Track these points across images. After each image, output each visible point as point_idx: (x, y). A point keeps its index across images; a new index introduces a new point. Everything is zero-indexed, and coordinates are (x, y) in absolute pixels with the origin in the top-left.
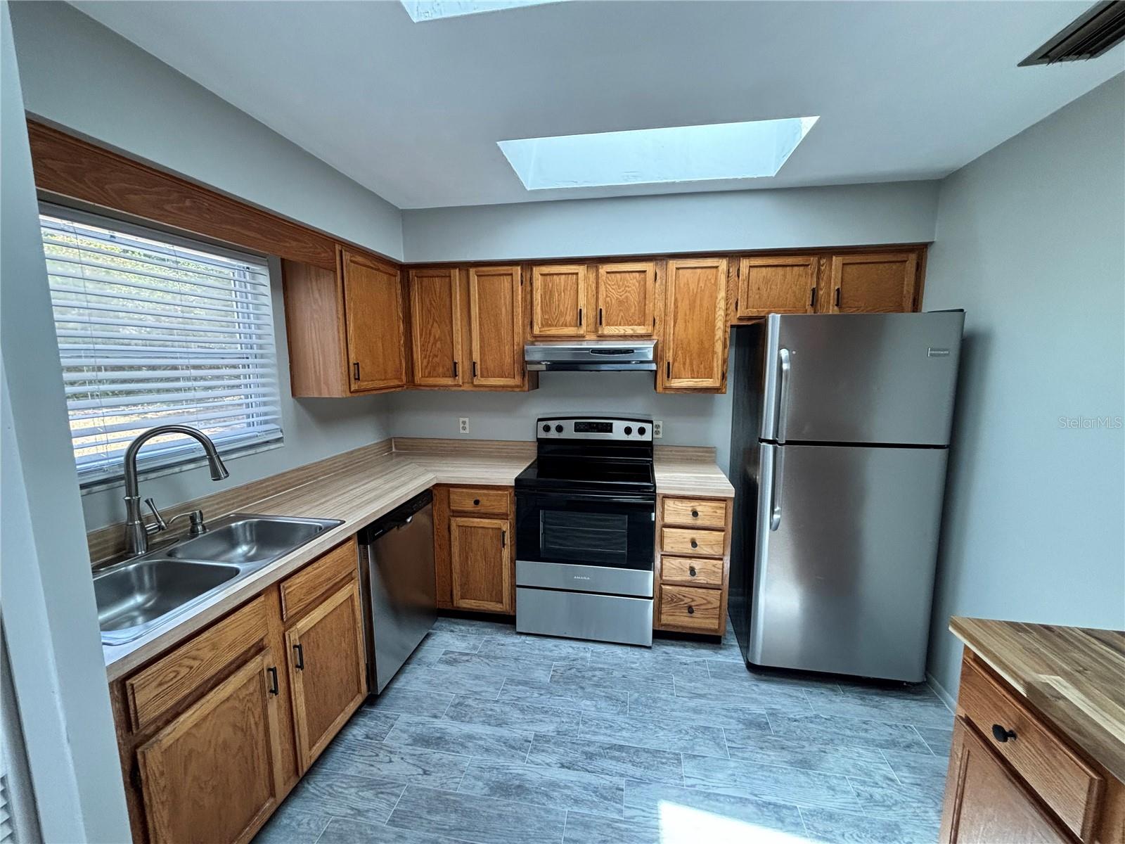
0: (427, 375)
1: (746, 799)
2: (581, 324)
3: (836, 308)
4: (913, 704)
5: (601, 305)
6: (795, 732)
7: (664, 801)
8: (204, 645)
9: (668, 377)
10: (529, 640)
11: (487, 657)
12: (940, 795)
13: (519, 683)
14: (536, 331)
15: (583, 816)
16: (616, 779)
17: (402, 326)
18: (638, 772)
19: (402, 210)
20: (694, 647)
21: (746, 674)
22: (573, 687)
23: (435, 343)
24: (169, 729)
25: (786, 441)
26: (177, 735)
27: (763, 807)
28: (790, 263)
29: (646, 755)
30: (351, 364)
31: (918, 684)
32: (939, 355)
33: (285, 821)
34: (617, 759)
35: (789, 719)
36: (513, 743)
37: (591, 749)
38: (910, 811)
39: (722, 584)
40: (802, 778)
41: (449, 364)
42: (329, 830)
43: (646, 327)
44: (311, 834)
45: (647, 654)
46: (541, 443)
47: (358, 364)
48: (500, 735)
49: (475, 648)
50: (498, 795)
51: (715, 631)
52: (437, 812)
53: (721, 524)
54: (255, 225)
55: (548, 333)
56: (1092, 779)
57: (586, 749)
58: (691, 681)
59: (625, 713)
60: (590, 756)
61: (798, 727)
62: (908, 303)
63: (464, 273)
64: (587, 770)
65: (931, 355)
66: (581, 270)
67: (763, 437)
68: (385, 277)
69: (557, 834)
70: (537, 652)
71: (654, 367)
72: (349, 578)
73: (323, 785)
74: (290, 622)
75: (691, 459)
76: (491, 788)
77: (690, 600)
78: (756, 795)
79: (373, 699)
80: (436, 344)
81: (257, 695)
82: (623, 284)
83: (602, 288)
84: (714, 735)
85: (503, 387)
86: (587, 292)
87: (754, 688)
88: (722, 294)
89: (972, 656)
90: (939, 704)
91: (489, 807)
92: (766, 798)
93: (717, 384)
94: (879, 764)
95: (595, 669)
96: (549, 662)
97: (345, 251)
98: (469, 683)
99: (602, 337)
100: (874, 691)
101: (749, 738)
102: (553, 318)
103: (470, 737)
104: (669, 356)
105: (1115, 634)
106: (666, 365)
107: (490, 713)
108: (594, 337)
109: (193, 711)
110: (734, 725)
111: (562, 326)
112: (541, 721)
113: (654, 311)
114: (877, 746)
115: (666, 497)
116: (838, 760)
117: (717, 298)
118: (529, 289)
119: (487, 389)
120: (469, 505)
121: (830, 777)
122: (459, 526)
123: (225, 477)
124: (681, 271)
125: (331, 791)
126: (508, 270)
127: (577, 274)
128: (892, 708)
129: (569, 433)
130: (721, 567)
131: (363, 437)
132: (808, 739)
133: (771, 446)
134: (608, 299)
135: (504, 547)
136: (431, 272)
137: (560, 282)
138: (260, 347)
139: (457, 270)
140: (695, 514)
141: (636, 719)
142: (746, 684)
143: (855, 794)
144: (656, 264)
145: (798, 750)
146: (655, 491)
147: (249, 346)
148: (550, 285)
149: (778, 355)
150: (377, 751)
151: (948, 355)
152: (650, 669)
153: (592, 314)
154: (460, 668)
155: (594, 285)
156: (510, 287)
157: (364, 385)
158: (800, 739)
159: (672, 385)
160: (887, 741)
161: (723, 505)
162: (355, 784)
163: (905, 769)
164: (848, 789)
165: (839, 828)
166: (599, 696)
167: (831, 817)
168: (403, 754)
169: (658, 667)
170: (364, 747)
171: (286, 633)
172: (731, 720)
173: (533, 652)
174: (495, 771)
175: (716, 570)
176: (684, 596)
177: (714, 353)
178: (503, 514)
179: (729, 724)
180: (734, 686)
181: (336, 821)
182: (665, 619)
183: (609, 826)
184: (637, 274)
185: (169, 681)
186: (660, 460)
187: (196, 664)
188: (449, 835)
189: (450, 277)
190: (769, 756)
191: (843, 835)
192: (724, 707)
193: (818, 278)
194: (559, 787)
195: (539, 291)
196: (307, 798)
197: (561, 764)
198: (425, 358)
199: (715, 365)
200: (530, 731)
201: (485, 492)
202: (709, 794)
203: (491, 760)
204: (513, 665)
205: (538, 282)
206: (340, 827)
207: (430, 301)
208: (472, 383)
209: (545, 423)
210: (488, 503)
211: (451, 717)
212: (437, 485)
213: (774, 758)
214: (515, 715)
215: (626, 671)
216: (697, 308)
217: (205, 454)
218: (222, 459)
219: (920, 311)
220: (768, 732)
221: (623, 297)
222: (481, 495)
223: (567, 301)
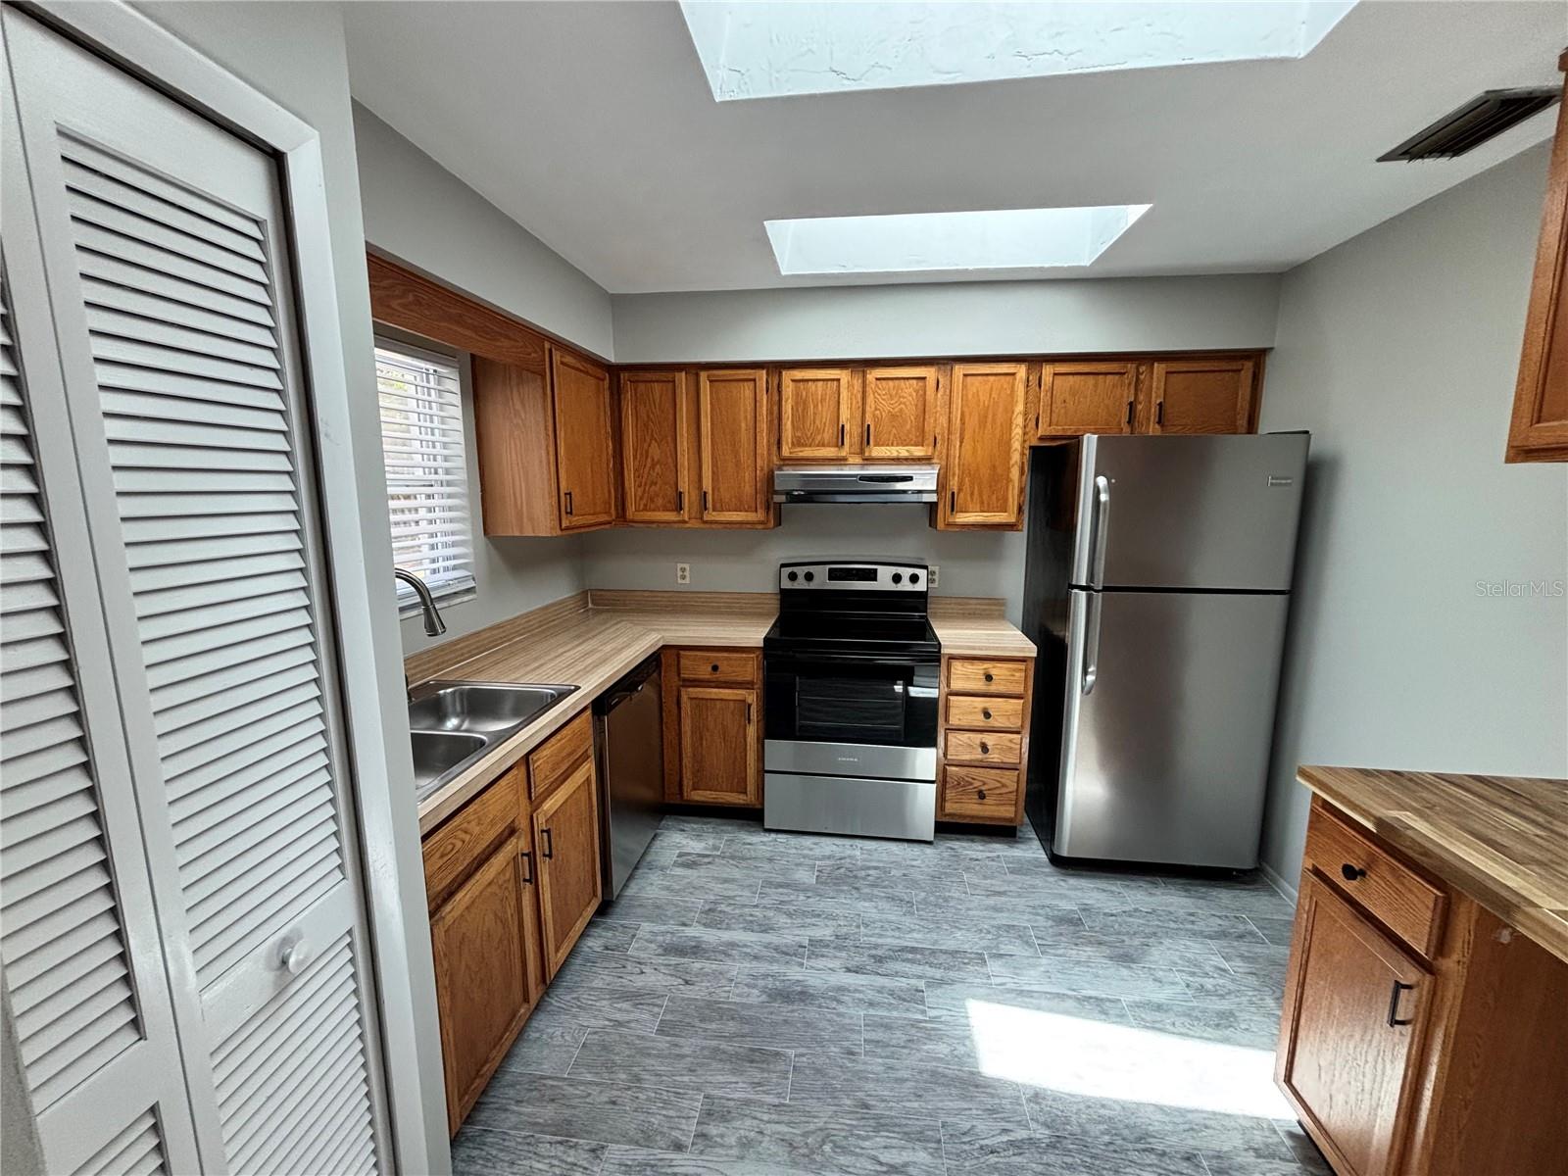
0: (642, 507)
1: (1064, 995)
2: (843, 443)
3: (1157, 426)
4: (1244, 894)
5: (869, 420)
6: (1113, 927)
7: (971, 1000)
8: (473, 817)
9: (952, 510)
10: (782, 838)
11: (733, 857)
12: (1279, 983)
13: (780, 885)
14: (786, 451)
15: (882, 1017)
16: (913, 982)
17: (610, 444)
18: (938, 974)
19: (612, 294)
20: (984, 841)
21: (1049, 869)
22: (845, 888)
23: (653, 467)
24: (448, 907)
25: (1104, 587)
26: (456, 914)
27: (1084, 1001)
28: (1103, 371)
29: (945, 956)
30: (562, 494)
31: (1250, 870)
32: (1280, 484)
33: (534, 1035)
34: (912, 961)
35: (1105, 914)
36: (784, 949)
37: (879, 952)
38: (1244, 999)
39: (1020, 763)
40: (1125, 972)
41: (670, 492)
42: (588, 1042)
43: (924, 448)
44: (569, 1046)
45: (928, 850)
46: (785, 595)
47: (570, 494)
48: (768, 941)
49: (716, 848)
50: (779, 1001)
51: (1011, 820)
52: (711, 1021)
53: (1019, 689)
54: (470, 321)
55: (801, 454)
56: (1437, 897)
57: (874, 952)
58: (985, 877)
59: (913, 914)
60: (879, 960)
61: (1116, 921)
62: (1242, 422)
63: (692, 378)
64: (879, 974)
65: (1272, 484)
66: (843, 375)
67: (1074, 583)
68: (593, 381)
69: (856, 1036)
70: (794, 851)
71: (933, 498)
72: (584, 757)
73: (568, 998)
74: (538, 801)
75: (974, 614)
76: (769, 996)
77: (980, 783)
78: (1074, 990)
79: (605, 909)
80: (654, 469)
81: (511, 885)
82: (896, 393)
83: (870, 399)
84: (1021, 933)
85: (741, 523)
86: (851, 404)
87: (1062, 883)
88: (1020, 408)
89: (1320, 803)
90: (1274, 893)
91: (772, 1013)
92: (1084, 993)
93: (1013, 520)
94: (1211, 956)
95: (869, 868)
96: (811, 862)
97: (556, 349)
98: (718, 888)
99: (870, 461)
100: (1198, 882)
101: (1061, 934)
102: (806, 435)
103: (733, 945)
104: (954, 484)
105: (1467, 778)
106: (949, 495)
107: (751, 918)
108: (858, 460)
109: (465, 892)
110: (1041, 922)
111: (818, 446)
112: (814, 925)
113: (935, 427)
114: (1206, 937)
115: (952, 657)
116: (1162, 954)
117: (1013, 413)
118: (776, 398)
119: (720, 526)
120: (705, 672)
121: (1154, 969)
122: (691, 699)
123: (443, 632)
124: (969, 378)
125: (579, 1003)
126: (750, 374)
127: (838, 380)
128: (1220, 898)
129: (822, 581)
130: (1019, 742)
131: (555, 589)
132: (1128, 933)
133: (1084, 593)
134: (878, 412)
135: (749, 723)
136: (649, 376)
137: (816, 391)
138: (447, 472)
139: (684, 374)
140: (989, 678)
141: (927, 920)
142: (1051, 879)
143: (1184, 985)
144: (939, 369)
145: (1118, 944)
146: (939, 652)
147: (433, 470)
148: (804, 393)
149: (1092, 483)
150: (623, 962)
151: (1290, 484)
152: (935, 866)
153: (857, 431)
154: (702, 871)
155: (859, 396)
156: (752, 395)
157: (576, 520)
158: (1119, 933)
159: (957, 520)
160: (1216, 932)
161: (1022, 666)
162: (608, 997)
163: (1238, 959)
164: (1176, 980)
165: (1169, 1018)
166: (877, 897)
167: (1159, 1008)
168: (655, 964)
169: (944, 863)
170: (606, 958)
171: (535, 815)
172: (1038, 918)
173: (789, 851)
174: (770, 979)
175: (1013, 746)
176: (974, 779)
177: (1009, 480)
178: (748, 683)
179: (1036, 921)
180: (1038, 882)
181: (595, 1033)
182: (949, 807)
183: (912, 1025)
184: (915, 382)
185: (449, 853)
186: (935, 615)
187: (467, 838)
188: (731, 1041)
189: (674, 381)
190: (1085, 951)
191: (1174, 1024)
192: (1028, 904)
193: (1136, 390)
194: (849, 991)
195: (790, 401)
196: (553, 1011)
197: (846, 968)
198: (640, 486)
199: (1010, 496)
200: (804, 936)
201: (726, 655)
202: (1022, 991)
203: (763, 967)
204: (767, 866)
205: (788, 389)
206: (601, 1038)
207: (648, 412)
208: (702, 518)
209: (790, 569)
210: (730, 669)
211: (704, 925)
212: (664, 647)
213: (1091, 953)
214: (783, 920)
215: (906, 869)
216: (989, 425)
217: (419, 600)
218: (437, 606)
219: (1256, 433)
220: (1082, 928)
221: (896, 410)
222: (717, 658)
223: (825, 413)
